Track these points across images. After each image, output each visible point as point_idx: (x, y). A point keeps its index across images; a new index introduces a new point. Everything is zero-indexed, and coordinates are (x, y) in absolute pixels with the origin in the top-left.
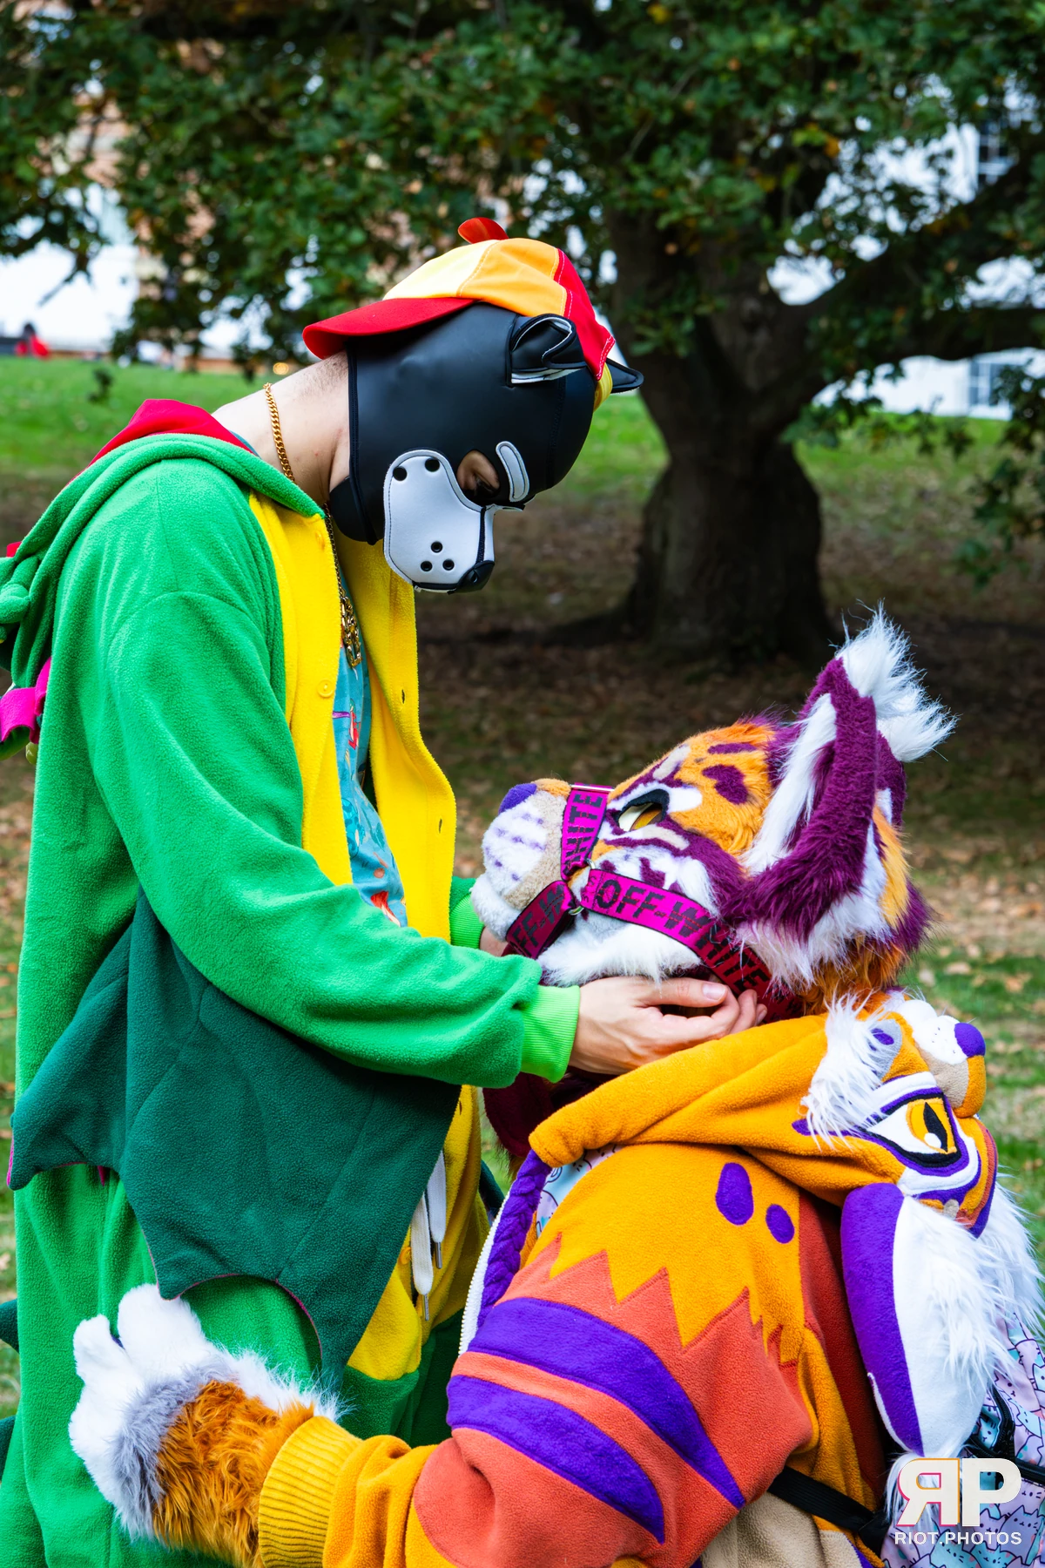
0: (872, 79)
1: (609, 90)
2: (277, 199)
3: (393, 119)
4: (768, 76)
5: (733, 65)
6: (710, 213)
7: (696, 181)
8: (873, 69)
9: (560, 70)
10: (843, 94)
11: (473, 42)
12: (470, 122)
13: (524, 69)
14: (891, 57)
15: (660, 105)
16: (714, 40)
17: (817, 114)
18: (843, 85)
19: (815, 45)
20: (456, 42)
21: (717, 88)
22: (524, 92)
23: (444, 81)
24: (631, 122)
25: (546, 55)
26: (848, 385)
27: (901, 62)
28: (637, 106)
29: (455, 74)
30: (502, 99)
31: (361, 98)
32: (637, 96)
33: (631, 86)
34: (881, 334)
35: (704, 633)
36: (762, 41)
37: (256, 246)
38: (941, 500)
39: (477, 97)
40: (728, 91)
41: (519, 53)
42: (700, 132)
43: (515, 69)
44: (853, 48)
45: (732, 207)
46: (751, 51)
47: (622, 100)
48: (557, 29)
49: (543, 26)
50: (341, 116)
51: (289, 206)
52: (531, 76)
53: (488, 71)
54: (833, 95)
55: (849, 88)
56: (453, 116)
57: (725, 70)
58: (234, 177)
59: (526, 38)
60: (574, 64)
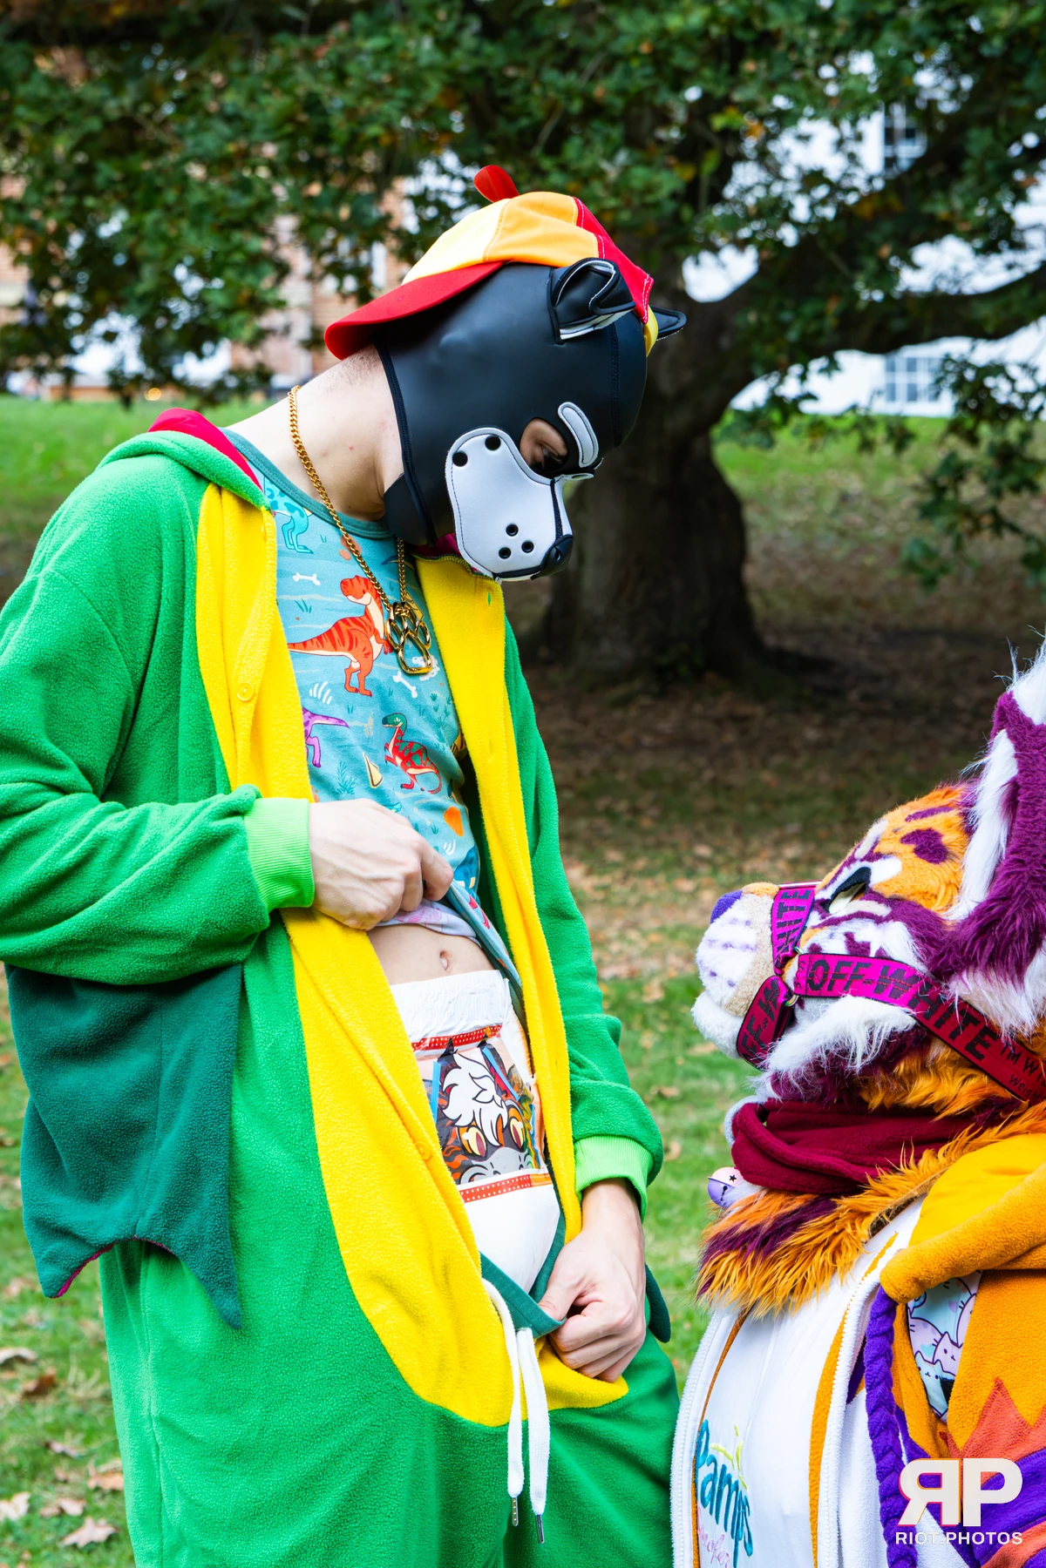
0: (794, 57)
1: (513, 80)
2: (168, 208)
3: (290, 119)
4: (682, 59)
5: (645, 48)
6: (628, 205)
8: (793, 46)
9: (462, 60)
10: (763, 75)
11: (369, 34)
12: (370, 119)
13: (424, 60)
14: (814, 33)
16: (623, 22)
17: (738, 96)
18: (763, 65)
19: (731, 23)
20: (351, 34)
21: (628, 73)
22: (424, 85)
23: (341, 77)
25: (446, 44)
26: (781, 382)
27: (824, 38)
28: (544, 96)
29: (352, 68)
30: (403, 93)
31: (252, 98)
33: (538, 74)
34: (813, 327)
35: (627, 653)
36: (674, 22)
37: (149, 259)
38: (865, 503)
39: (375, 90)
40: (641, 76)
41: (419, 44)
43: (415, 60)
44: (772, 25)
45: (650, 199)
46: (663, 33)
47: (527, 90)
48: (456, 17)
49: (442, 14)
50: (229, 119)
51: (181, 215)
52: (431, 68)
53: (386, 64)
54: (753, 75)
55: (770, 68)
56: (350, 113)
57: (636, 54)
58: (120, 188)
59: (425, 28)
60: (476, 53)
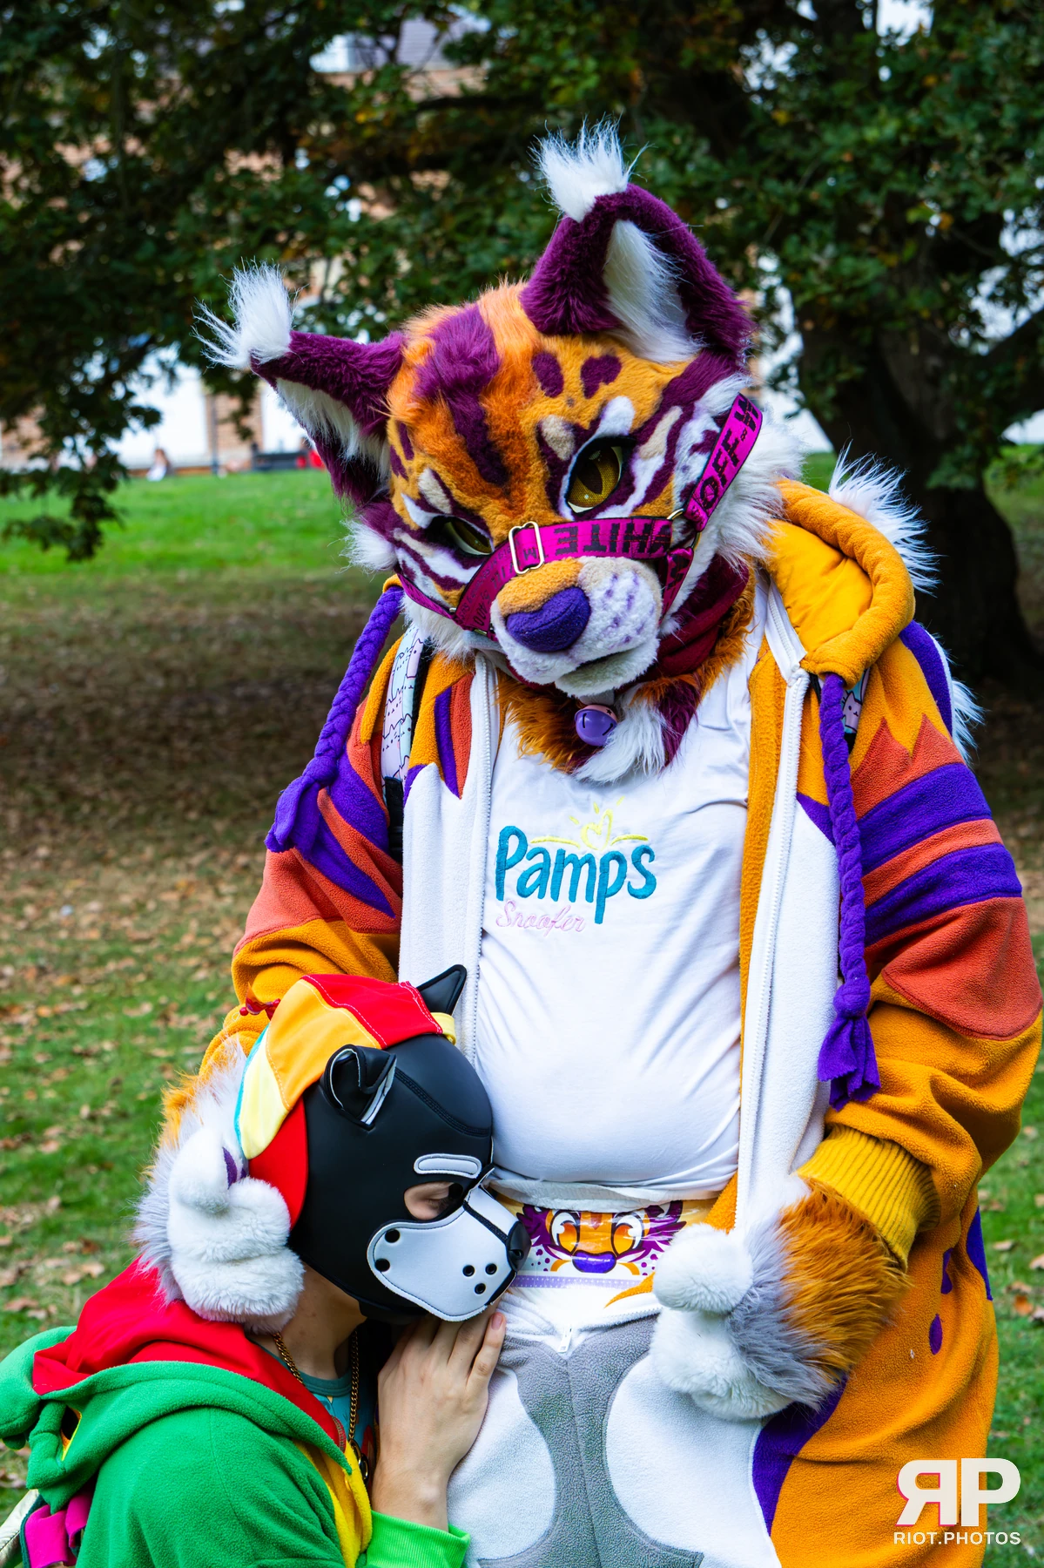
7: (824, 264)
15: (788, 199)
24: (765, 217)
32: (767, 193)
42: (826, 219)
